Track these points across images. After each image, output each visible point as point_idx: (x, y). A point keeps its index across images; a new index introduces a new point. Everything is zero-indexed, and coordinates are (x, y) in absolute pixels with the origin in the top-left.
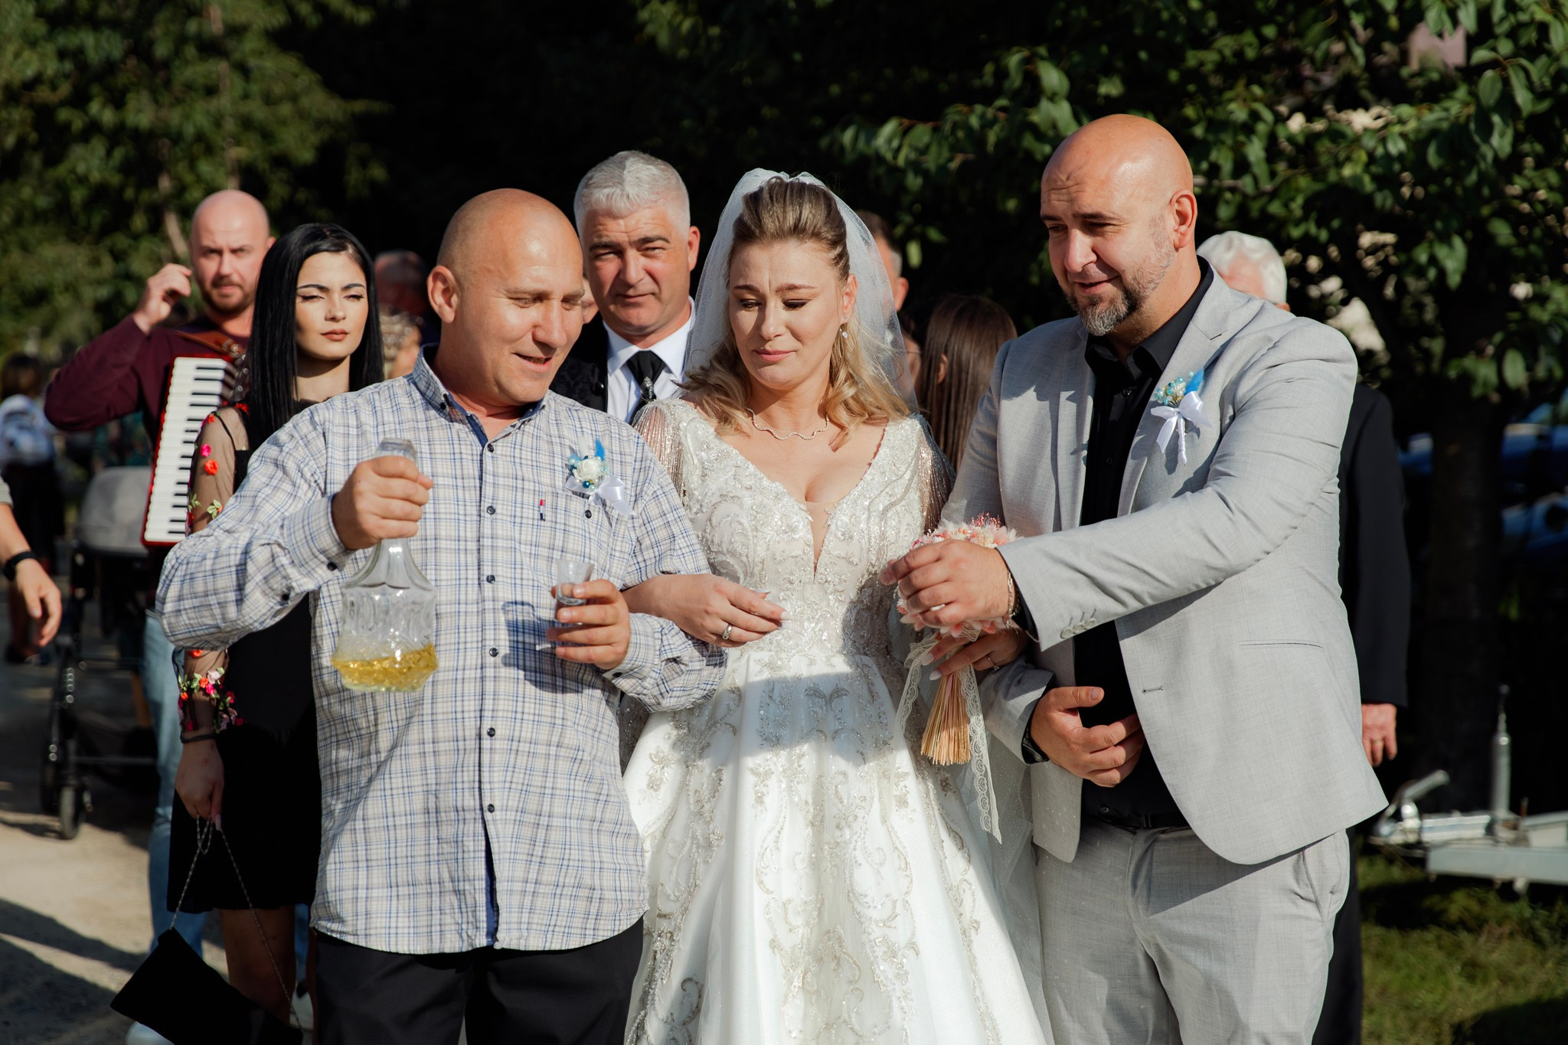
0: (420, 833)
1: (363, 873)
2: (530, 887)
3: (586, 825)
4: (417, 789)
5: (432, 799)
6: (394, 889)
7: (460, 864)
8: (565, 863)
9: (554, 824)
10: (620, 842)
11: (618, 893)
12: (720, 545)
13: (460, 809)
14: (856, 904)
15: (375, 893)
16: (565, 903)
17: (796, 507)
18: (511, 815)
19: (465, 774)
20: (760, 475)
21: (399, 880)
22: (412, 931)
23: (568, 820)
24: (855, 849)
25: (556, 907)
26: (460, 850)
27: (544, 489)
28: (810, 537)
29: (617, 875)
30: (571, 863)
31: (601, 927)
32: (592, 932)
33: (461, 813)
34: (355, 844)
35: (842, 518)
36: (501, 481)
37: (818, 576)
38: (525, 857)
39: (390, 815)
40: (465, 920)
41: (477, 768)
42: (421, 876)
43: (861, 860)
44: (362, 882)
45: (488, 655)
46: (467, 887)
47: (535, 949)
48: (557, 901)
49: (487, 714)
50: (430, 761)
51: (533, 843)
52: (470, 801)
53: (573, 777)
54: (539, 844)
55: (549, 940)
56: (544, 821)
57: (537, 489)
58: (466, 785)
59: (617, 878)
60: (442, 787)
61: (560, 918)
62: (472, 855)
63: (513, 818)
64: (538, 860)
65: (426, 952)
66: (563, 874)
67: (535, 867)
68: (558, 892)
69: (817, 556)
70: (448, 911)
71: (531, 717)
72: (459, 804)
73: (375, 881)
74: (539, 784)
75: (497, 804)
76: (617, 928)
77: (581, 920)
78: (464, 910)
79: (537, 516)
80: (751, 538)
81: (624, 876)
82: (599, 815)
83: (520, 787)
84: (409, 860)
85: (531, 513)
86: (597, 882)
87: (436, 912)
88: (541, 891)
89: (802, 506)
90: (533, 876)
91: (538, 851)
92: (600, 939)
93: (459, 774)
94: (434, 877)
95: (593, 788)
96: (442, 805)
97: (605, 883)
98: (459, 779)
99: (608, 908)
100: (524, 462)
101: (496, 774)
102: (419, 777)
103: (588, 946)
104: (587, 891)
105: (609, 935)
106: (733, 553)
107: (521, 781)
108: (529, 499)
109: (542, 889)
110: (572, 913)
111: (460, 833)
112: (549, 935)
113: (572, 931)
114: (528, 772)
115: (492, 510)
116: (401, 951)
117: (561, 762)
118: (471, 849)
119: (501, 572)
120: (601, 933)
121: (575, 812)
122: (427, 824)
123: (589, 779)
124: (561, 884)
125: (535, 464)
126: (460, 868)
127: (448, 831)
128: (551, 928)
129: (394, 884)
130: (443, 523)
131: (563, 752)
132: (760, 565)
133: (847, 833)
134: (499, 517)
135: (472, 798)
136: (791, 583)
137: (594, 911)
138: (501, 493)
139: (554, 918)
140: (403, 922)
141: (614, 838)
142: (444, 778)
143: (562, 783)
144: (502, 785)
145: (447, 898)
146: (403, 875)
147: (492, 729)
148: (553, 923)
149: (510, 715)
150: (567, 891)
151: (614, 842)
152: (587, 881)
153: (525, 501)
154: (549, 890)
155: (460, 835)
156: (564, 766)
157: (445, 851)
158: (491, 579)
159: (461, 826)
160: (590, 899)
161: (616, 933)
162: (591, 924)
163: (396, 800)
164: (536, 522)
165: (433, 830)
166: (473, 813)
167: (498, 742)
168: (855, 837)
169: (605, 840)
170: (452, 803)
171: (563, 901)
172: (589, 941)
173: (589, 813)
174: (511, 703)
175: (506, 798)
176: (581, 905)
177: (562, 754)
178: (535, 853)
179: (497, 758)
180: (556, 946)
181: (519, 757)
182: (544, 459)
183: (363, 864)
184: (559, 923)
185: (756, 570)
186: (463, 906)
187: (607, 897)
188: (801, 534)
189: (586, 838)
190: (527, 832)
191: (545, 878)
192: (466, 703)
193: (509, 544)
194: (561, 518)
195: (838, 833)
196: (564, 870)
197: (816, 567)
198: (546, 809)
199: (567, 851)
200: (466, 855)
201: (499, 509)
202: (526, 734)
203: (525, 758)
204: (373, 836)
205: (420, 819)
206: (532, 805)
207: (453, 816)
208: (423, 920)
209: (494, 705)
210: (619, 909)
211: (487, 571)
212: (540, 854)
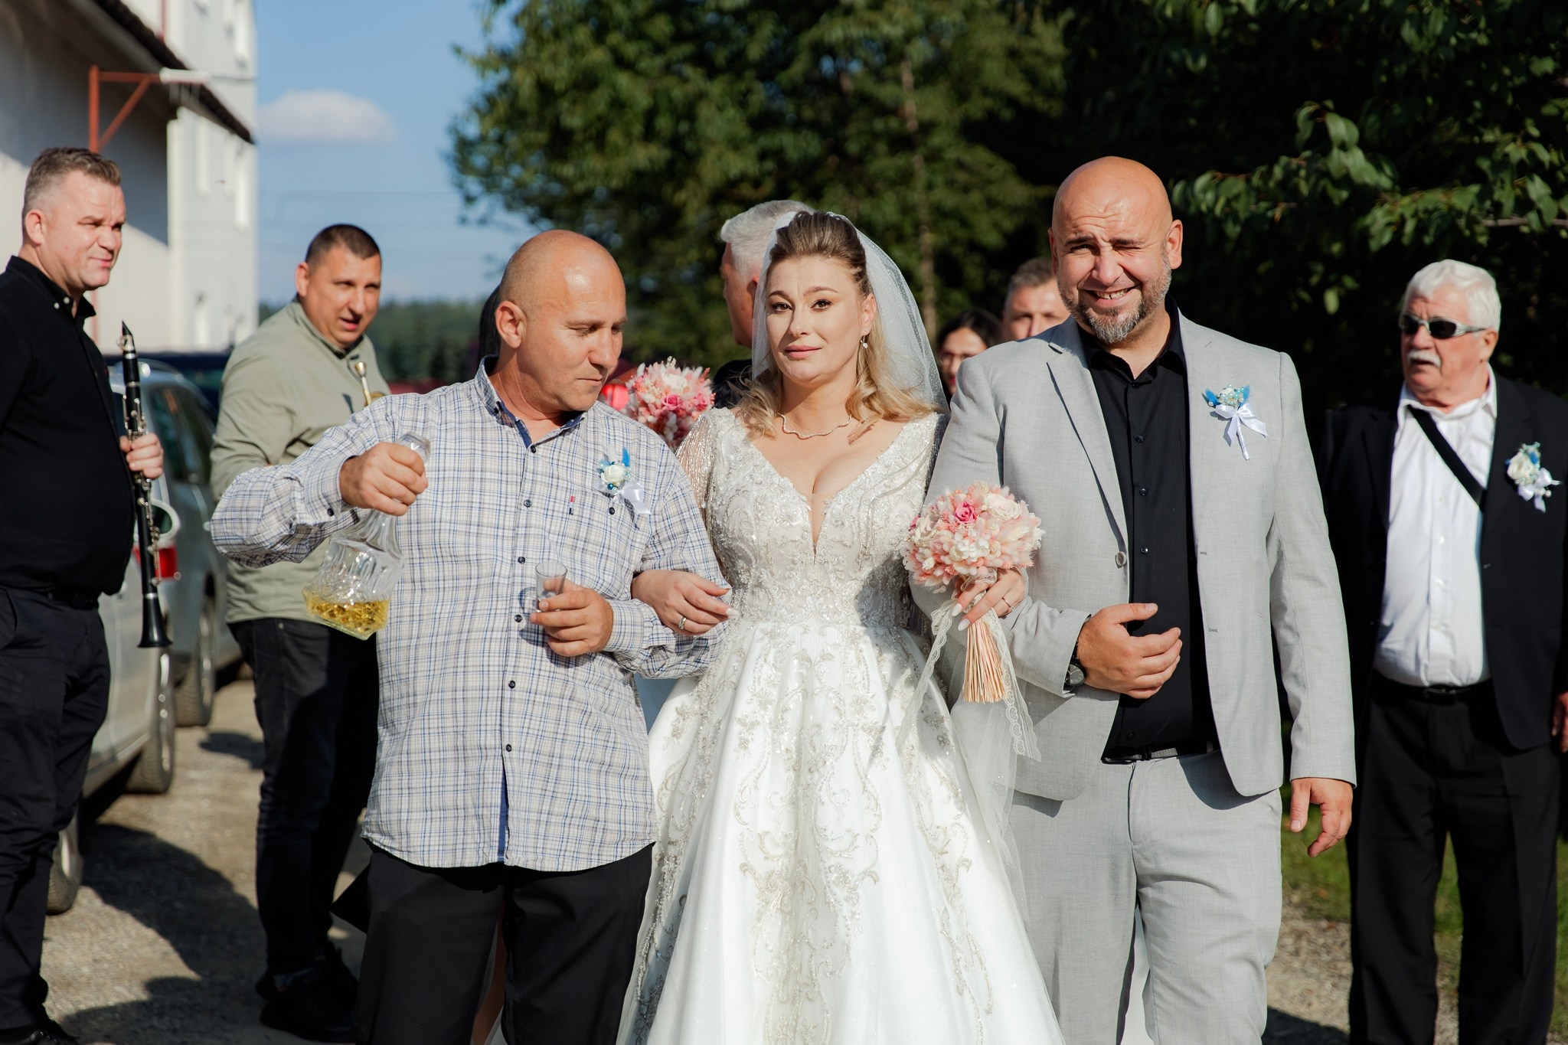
0: (450, 766)
1: (405, 799)
2: (544, 817)
3: (595, 767)
4: (448, 730)
5: (460, 738)
6: (429, 813)
7: (481, 793)
8: (574, 797)
9: (564, 764)
10: (628, 783)
11: (622, 826)
12: (733, 533)
13: (483, 747)
14: (817, 837)
15: (414, 816)
16: (574, 831)
17: (797, 499)
18: (528, 756)
19: (488, 718)
20: (773, 471)
21: (433, 805)
22: (441, 848)
23: (576, 762)
24: (820, 790)
25: (566, 835)
26: (482, 781)
27: (576, 488)
28: (808, 524)
29: (622, 810)
30: (579, 798)
31: (604, 853)
32: (596, 857)
33: (484, 751)
34: (401, 774)
35: (837, 507)
36: (539, 478)
37: (818, 558)
38: (539, 792)
39: (427, 750)
40: (482, 840)
41: (499, 714)
42: (450, 803)
43: (825, 799)
44: (405, 807)
45: (513, 620)
46: (485, 812)
47: (550, 870)
48: (566, 829)
49: (510, 669)
50: (460, 706)
51: (547, 779)
52: (491, 740)
53: (583, 726)
54: (552, 780)
55: (561, 863)
56: (556, 761)
57: (569, 487)
58: (489, 728)
59: (622, 813)
60: (469, 729)
61: (569, 844)
62: (490, 785)
63: (530, 758)
64: (551, 794)
65: (450, 866)
66: (571, 807)
67: (548, 800)
68: (568, 822)
69: (815, 541)
70: (469, 832)
71: (547, 674)
72: (483, 743)
73: (414, 806)
74: (552, 730)
75: (514, 745)
76: (619, 854)
77: (587, 847)
78: (482, 832)
79: (567, 510)
80: (754, 526)
81: (629, 812)
82: (607, 759)
83: (536, 732)
84: (441, 789)
85: (561, 507)
86: (602, 815)
87: (461, 833)
88: (553, 820)
89: (804, 498)
90: (546, 808)
91: (550, 787)
92: (604, 863)
93: (483, 718)
94: (460, 803)
95: (601, 736)
96: (468, 744)
97: (609, 816)
98: (483, 723)
99: (610, 837)
100: (560, 463)
101: (514, 720)
102: (451, 720)
103: (594, 868)
104: (592, 822)
105: (612, 859)
106: (741, 539)
107: (537, 727)
108: (561, 495)
109: (553, 819)
110: (579, 840)
111: (482, 767)
112: (561, 859)
113: (581, 856)
114: (543, 720)
115: (528, 504)
116: (432, 866)
117: (572, 713)
118: (490, 780)
119: (530, 556)
120: (604, 858)
121: (585, 755)
122: (457, 760)
123: (597, 729)
124: (570, 815)
125: (569, 466)
126: (481, 797)
127: (473, 765)
128: (562, 853)
129: (428, 809)
130: (486, 512)
131: (574, 705)
132: (765, 549)
133: (816, 775)
134: (534, 509)
135: (493, 738)
136: (794, 562)
137: (598, 839)
138: (538, 488)
139: (564, 844)
140: (435, 841)
141: (622, 779)
142: (470, 720)
143: (573, 730)
144: (519, 730)
145: (470, 821)
146: (435, 801)
147: (512, 682)
148: (563, 848)
149: (529, 671)
150: (575, 821)
151: (622, 782)
152: (593, 813)
153: (558, 497)
154: (560, 819)
155: (482, 769)
156: (575, 716)
157: (470, 782)
158: (522, 560)
159: (483, 761)
160: (595, 829)
161: (618, 859)
162: (595, 851)
163: (432, 738)
164: (565, 516)
165: (461, 764)
166: (493, 751)
167: (517, 693)
168: (822, 780)
169: (613, 780)
170: (476, 743)
171: (571, 830)
172: (594, 865)
173: (599, 757)
174: (530, 661)
175: (523, 741)
176: (587, 834)
177: (574, 706)
178: (548, 788)
179: (516, 706)
180: (567, 868)
181: (536, 707)
182: (579, 461)
183: (405, 791)
184: (568, 849)
185: (762, 553)
186: (482, 828)
187: (610, 828)
188: (799, 522)
189: (593, 778)
190: (541, 770)
191: (556, 810)
192: (491, 659)
193: (540, 532)
194: (586, 514)
195: (809, 776)
196: (572, 804)
197: (815, 550)
198: (557, 751)
199: (575, 788)
200: (486, 786)
201: (534, 503)
202: (542, 688)
203: (541, 708)
204: (413, 767)
205: (450, 755)
206: (546, 748)
207: (477, 753)
208: (450, 840)
209: (516, 662)
210: (622, 839)
211: (519, 554)
212: (552, 789)
